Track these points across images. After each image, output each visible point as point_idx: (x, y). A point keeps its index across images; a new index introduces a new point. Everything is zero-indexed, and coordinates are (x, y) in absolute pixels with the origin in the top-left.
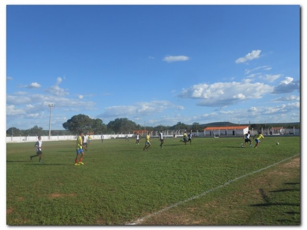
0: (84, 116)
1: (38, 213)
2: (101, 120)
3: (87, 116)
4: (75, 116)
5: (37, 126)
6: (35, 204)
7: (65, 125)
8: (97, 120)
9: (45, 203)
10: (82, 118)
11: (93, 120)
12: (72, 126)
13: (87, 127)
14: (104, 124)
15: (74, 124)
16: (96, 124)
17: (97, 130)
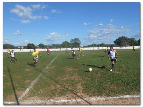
0: (124, 37)
1: (111, 78)
2: (134, 39)
3: (126, 37)
4: (120, 37)
5: (102, 43)
6: (109, 74)
7: (115, 42)
8: (132, 39)
9: (113, 75)
10: (124, 38)
11: (130, 39)
12: (118, 42)
13: (126, 42)
14: (136, 41)
15: (119, 41)
16: (131, 41)
17: (131, 44)
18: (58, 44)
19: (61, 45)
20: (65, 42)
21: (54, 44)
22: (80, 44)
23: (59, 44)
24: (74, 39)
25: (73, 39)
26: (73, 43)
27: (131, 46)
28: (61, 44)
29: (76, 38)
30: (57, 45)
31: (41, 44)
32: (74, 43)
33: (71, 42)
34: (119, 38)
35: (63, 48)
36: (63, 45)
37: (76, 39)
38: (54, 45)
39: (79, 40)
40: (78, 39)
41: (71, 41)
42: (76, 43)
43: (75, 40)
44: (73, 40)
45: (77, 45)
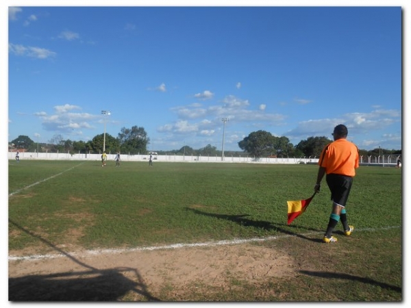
2: (288, 139)
3: (269, 133)
4: (254, 133)
5: (209, 145)
7: (241, 144)
8: (281, 138)
10: (262, 135)
11: (277, 138)
12: (250, 145)
13: (268, 147)
14: (291, 144)
15: (252, 143)
16: (280, 143)
17: (280, 153)
18: (81, 142)
19: (89, 145)
20: (103, 135)
21: (66, 140)
22: (147, 145)
23: (83, 141)
24: (130, 128)
25: (127, 128)
26: (126, 141)
27: (279, 156)
28: (90, 142)
29: (136, 127)
30: (75, 143)
31: (21, 138)
32: (129, 141)
33: (121, 136)
34: (252, 135)
35: (96, 152)
36: (95, 146)
37: (135, 130)
38: (68, 142)
39: (145, 134)
40: (141, 131)
41: (121, 133)
42: (135, 142)
43: (132, 132)
44: (127, 132)
45: (137, 147)
